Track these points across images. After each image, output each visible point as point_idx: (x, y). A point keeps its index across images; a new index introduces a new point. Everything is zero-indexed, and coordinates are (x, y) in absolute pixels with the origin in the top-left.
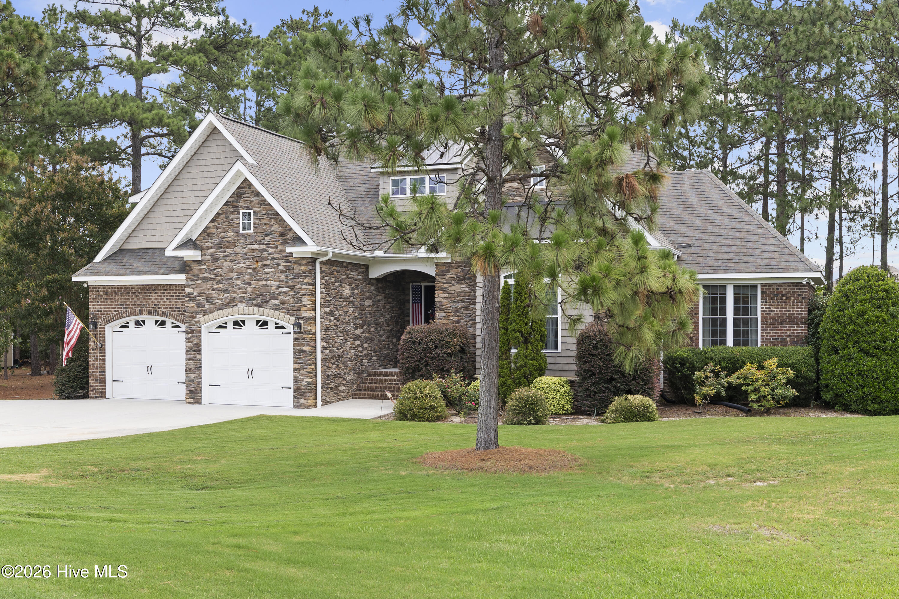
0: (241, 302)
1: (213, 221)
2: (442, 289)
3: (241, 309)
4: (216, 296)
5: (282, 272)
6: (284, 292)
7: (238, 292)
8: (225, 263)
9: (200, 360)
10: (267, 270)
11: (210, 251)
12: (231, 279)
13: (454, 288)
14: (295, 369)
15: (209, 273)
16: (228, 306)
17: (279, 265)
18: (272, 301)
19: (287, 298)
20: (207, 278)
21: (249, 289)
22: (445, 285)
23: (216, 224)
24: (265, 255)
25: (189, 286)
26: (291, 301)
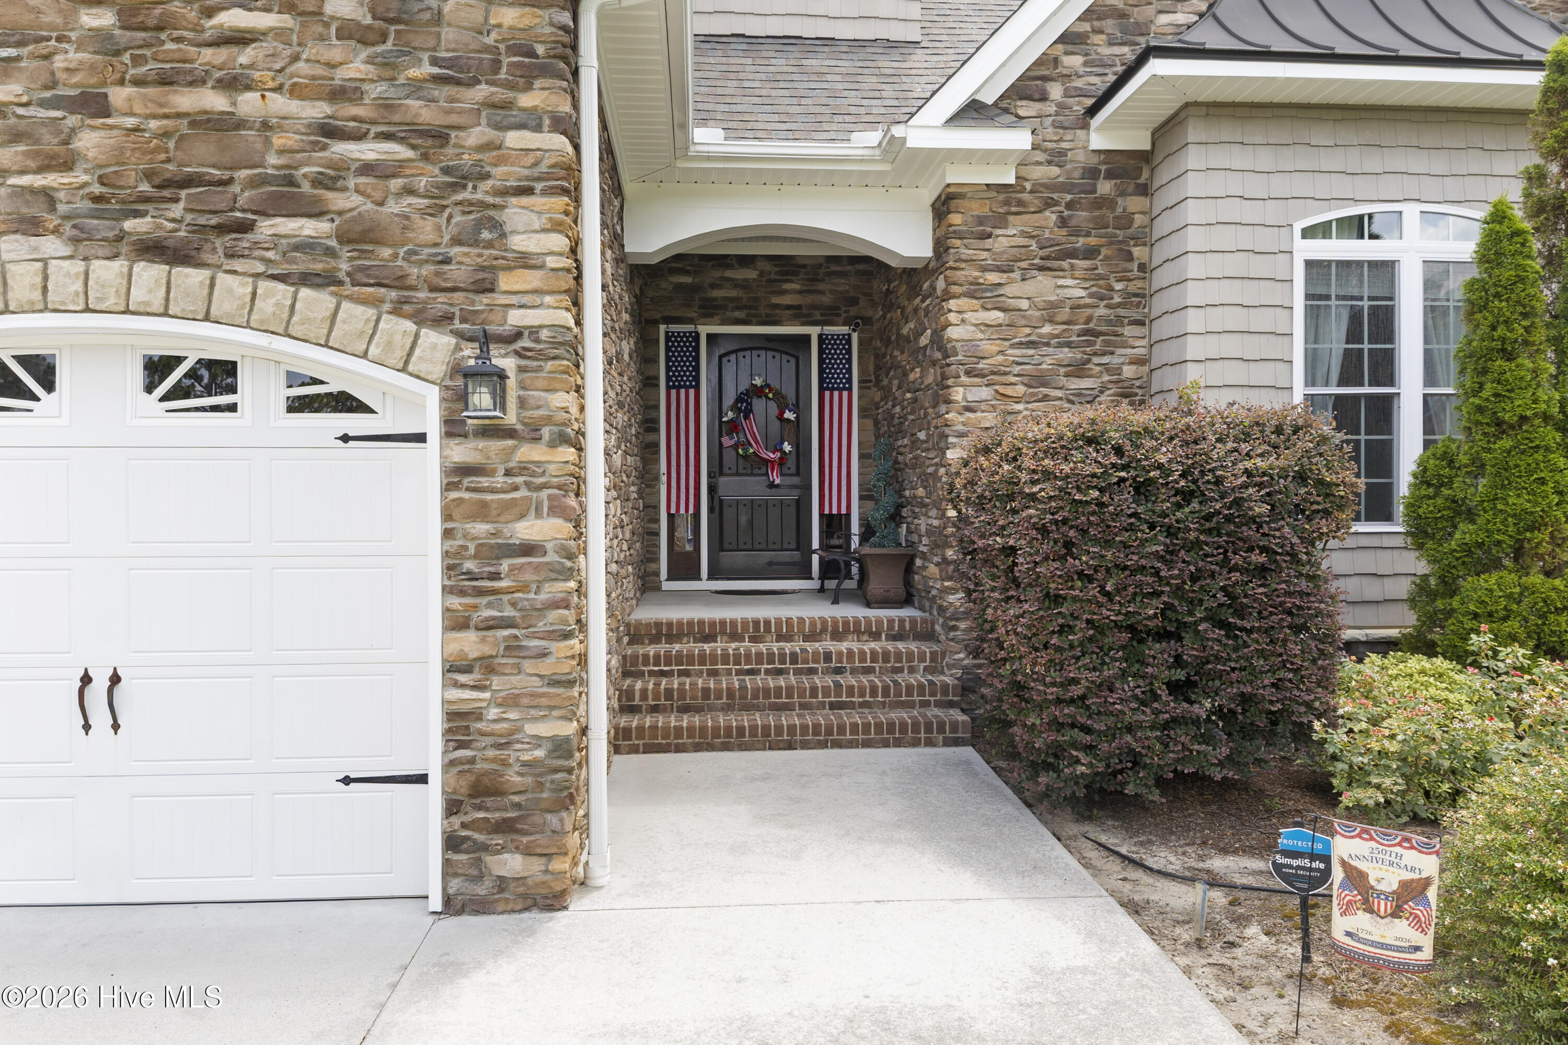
2: (975, 291)
3: (23, 276)
6: (367, 169)
13: (1029, 288)
14: (456, 667)
18: (267, 228)
19: (393, 207)
21: (91, 141)
22: (993, 278)
26: (426, 229)
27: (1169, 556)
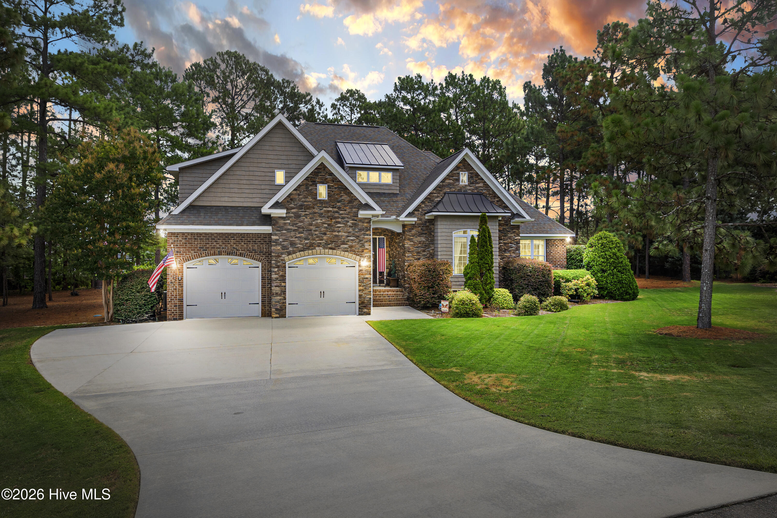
0: (319, 246)
1: (295, 190)
2: (409, 239)
3: (319, 251)
4: (298, 242)
5: (350, 227)
6: (351, 240)
7: (317, 239)
8: (306, 220)
9: (285, 286)
10: (339, 225)
11: (293, 211)
12: (311, 230)
13: (417, 239)
14: (360, 290)
15: (293, 226)
16: (308, 249)
17: (348, 222)
18: (342, 246)
19: (354, 244)
20: (291, 229)
21: (325, 238)
22: (411, 237)
23: (298, 192)
24: (337, 215)
25: (276, 235)
26: (357, 246)
27: (432, 279)
